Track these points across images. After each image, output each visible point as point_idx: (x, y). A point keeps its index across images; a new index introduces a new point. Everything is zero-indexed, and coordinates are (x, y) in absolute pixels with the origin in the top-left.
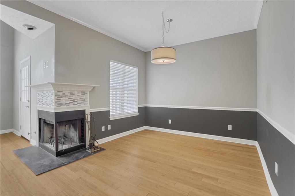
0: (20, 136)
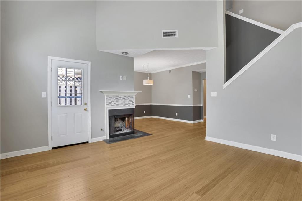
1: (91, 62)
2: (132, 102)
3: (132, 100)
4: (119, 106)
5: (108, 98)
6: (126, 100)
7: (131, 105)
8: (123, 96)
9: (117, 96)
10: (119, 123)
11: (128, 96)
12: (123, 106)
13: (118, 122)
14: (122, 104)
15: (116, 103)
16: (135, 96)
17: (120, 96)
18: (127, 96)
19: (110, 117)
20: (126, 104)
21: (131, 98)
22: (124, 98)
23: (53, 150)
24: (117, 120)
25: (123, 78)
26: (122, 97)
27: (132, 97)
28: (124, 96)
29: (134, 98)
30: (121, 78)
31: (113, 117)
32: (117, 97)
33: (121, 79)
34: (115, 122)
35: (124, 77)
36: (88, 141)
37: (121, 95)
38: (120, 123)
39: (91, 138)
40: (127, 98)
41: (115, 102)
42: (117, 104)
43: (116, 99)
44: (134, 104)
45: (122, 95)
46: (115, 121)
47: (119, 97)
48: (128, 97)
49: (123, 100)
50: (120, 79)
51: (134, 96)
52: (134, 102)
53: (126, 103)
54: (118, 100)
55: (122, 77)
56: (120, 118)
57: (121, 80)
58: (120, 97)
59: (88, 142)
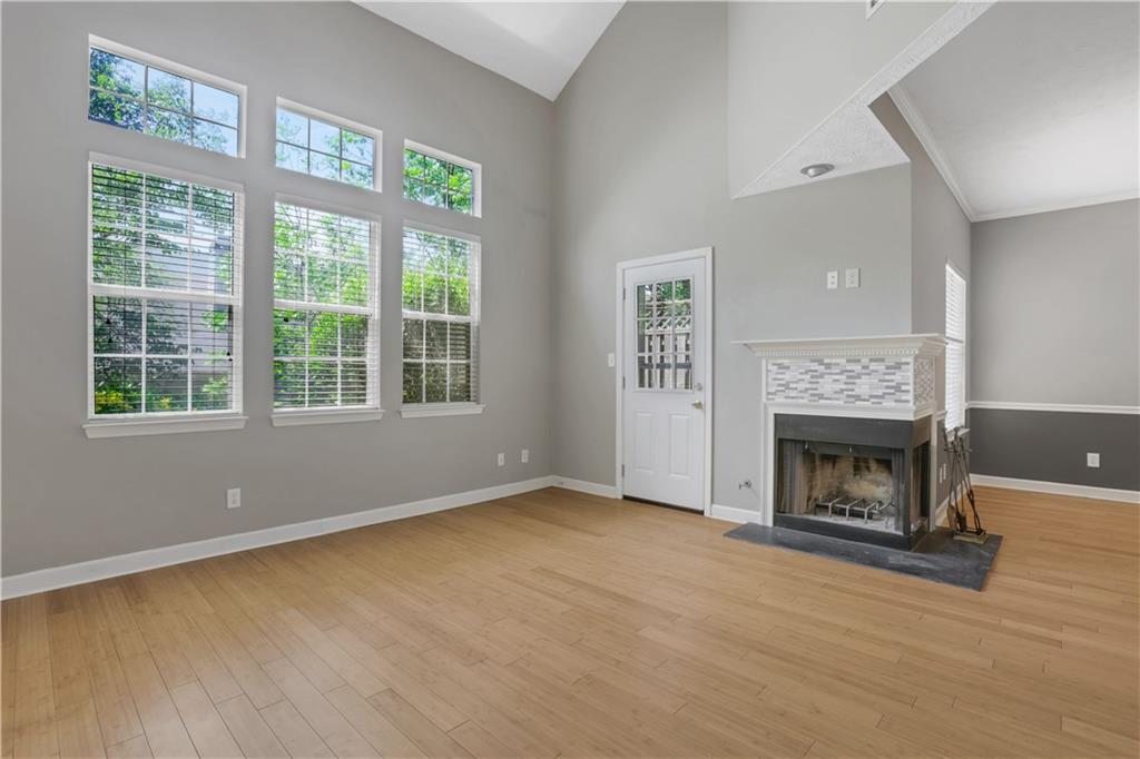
0: (621, 497)
1: (713, 249)
2: (898, 388)
3: (897, 377)
4: (821, 401)
5: (775, 367)
6: (859, 376)
7: (889, 403)
8: (843, 361)
9: (812, 361)
10: (878, 484)
11: (871, 360)
12: (841, 403)
13: (870, 477)
14: (837, 396)
15: (807, 390)
16: (916, 358)
17: (826, 361)
18: (865, 361)
19: (780, 444)
20: (858, 398)
21: (888, 368)
22: (849, 368)
23: (627, 502)
24: (868, 468)
25: (841, 277)
26: (838, 364)
27: (898, 366)
28: (848, 361)
29: (911, 367)
30: (832, 279)
31: (799, 447)
32: (815, 366)
33: (835, 286)
34: (855, 475)
35: (848, 272)
36: (701, 509)
37: (832, 357)
38: (884, 485)
39: (712, 502)
40: (864, 367)
41: (802, 386)
42: (848, 396)
43: (806, 373)
44: (908, 401)
45: (839, 357)
46: (857, 469)
47: (821, 362)
48: (873, 366)
49: (843, 378)
50: (830, 286)
51: (910, 360)
52: (910, 388)
53: (820, 391)
54: (817, 377)
55: (835, 274)
56: (879, 461)
57: (831, 290)
58: (828, 366)
59: (702, 513)
